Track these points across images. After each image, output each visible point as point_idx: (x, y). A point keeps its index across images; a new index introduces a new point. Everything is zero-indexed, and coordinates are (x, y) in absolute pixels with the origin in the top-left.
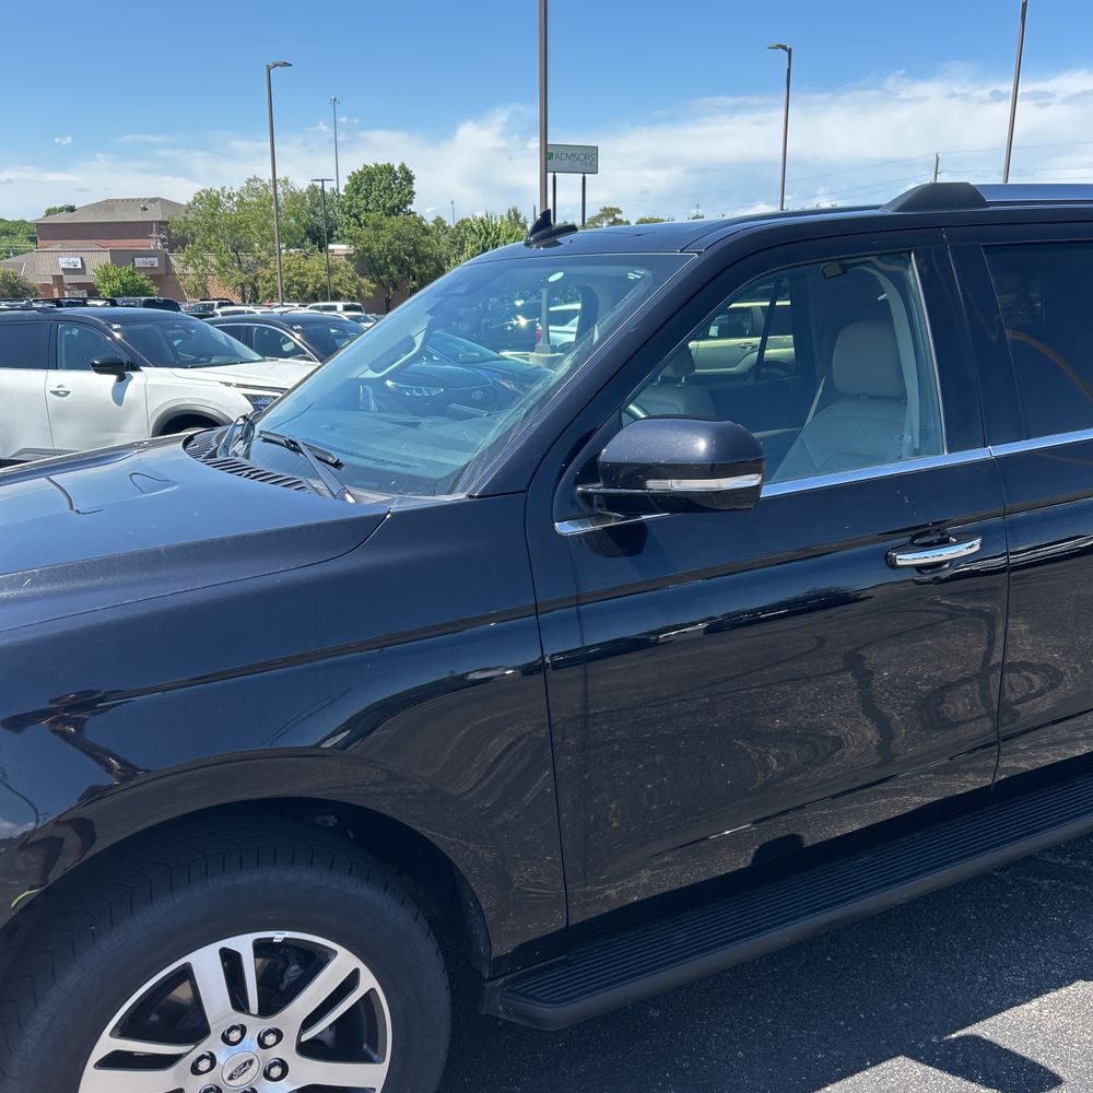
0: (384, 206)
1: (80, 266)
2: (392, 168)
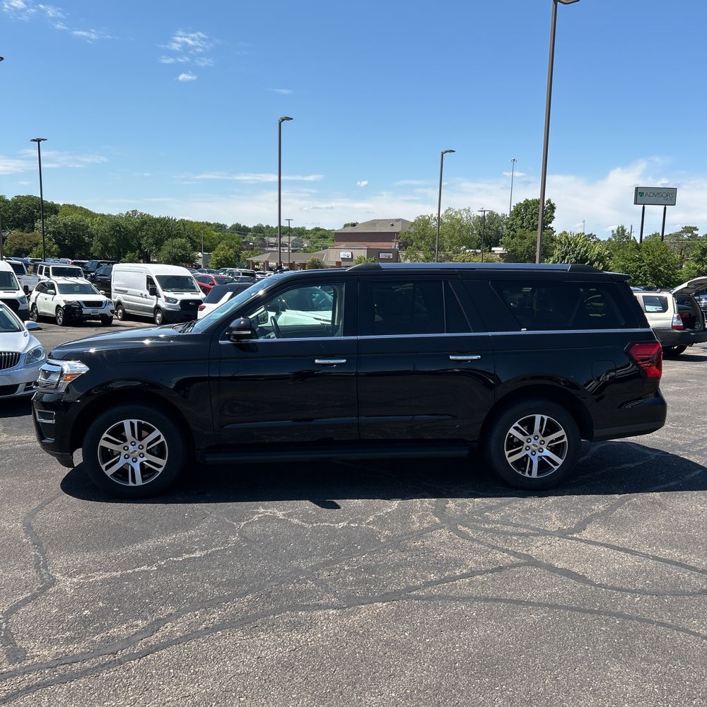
0: (533, 224)
1: (350, 257)
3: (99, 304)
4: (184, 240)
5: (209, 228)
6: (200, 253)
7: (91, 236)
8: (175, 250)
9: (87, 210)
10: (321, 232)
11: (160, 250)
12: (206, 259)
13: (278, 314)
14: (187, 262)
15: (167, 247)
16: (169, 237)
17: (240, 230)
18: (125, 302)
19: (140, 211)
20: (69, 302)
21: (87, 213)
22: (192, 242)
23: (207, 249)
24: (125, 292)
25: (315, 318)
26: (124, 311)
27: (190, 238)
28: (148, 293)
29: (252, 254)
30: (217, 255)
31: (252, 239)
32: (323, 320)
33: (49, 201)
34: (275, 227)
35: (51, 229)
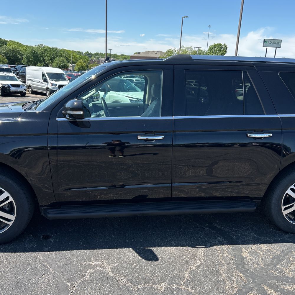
2: (222, 45)
3: (18, 86)
4: (64, 58)
5: (75, 53)
6: (71, 64)
7: (22, 55)
8: (59, 63)
9: (20, 43)
10: (124, 56)
11: (53, 62)
12: (73, 67)
13: (106, 93)
14: (65, 68)
15: (56, 61)
16: (57, 56)
17: (89, 54)
18: (32, 85)
19: (44, 45)
20: (3, 85)
21: (20, 45)
22: (67, 59)
23: (74, 63)
24: (32, 80)
25: (126, 96)
26: (32, 90)
27: (66, 57)
28: (43, 81)
29: (94, 65)
30: (78, 65)
31: (94, 58)
32: (130, 97)
33: (3, 39)
34: (104, 53)
35: (3, 51)
